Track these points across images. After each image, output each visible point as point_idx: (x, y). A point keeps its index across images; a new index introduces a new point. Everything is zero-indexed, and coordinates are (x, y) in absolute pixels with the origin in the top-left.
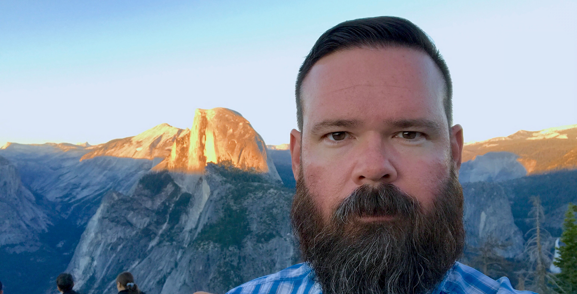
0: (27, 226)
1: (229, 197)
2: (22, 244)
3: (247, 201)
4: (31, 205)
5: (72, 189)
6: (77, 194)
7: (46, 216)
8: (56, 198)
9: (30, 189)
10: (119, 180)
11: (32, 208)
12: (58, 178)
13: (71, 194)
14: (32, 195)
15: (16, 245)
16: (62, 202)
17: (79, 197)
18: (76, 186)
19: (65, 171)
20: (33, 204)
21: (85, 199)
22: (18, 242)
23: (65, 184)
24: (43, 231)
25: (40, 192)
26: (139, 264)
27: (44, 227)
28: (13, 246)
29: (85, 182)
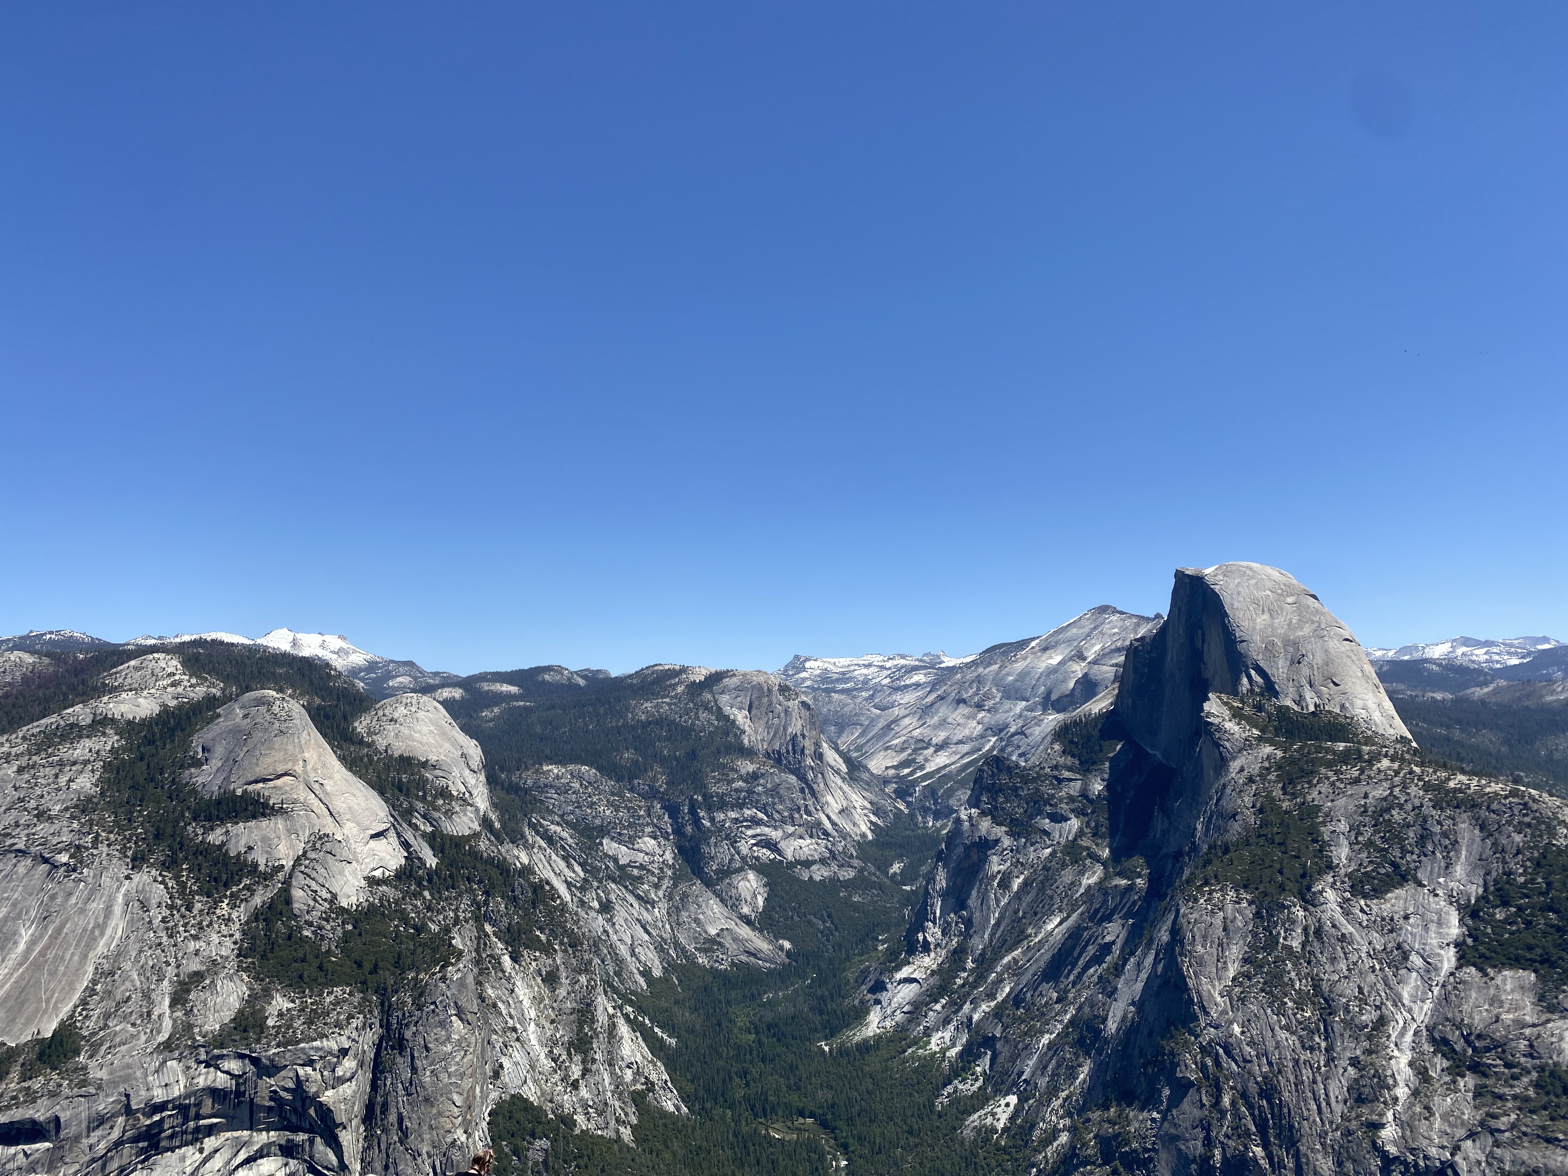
0: (833, 824)
1: (1268, 777)
2: (823, 861)
3: (1318, 788)
4: (839, 781)
5: (915, 751)
6: (927, 760)
7: (869, 806)
8: (887, 768)
9: (837, 750)
10: (1009, 734)
11: (840, 788)
12: (888, 727)
13: (914, 761)
14: (840, 761)
15: (814, 862)
16: (897, 776)
17: (930, 768)
18: (923, 744)
19: (903, 712)
20: (843, 779)
21: (943, 773)
22: (817, 857)
23: (904, 738)
24: (864, 835)
25: (855, 755)
26: (1060, 923)
27: (864, 828)
28: (807, 864)
29: (940, 737)
